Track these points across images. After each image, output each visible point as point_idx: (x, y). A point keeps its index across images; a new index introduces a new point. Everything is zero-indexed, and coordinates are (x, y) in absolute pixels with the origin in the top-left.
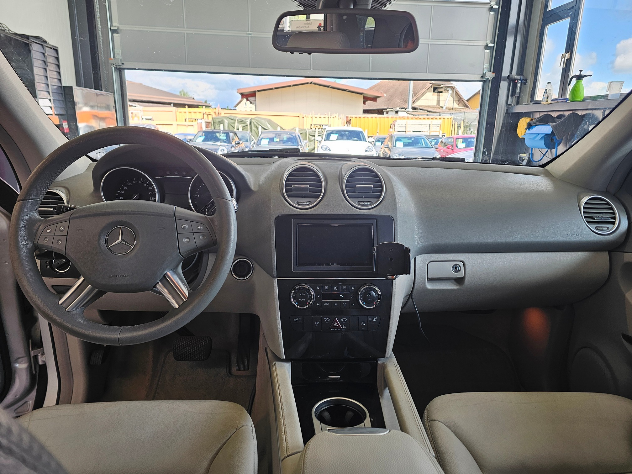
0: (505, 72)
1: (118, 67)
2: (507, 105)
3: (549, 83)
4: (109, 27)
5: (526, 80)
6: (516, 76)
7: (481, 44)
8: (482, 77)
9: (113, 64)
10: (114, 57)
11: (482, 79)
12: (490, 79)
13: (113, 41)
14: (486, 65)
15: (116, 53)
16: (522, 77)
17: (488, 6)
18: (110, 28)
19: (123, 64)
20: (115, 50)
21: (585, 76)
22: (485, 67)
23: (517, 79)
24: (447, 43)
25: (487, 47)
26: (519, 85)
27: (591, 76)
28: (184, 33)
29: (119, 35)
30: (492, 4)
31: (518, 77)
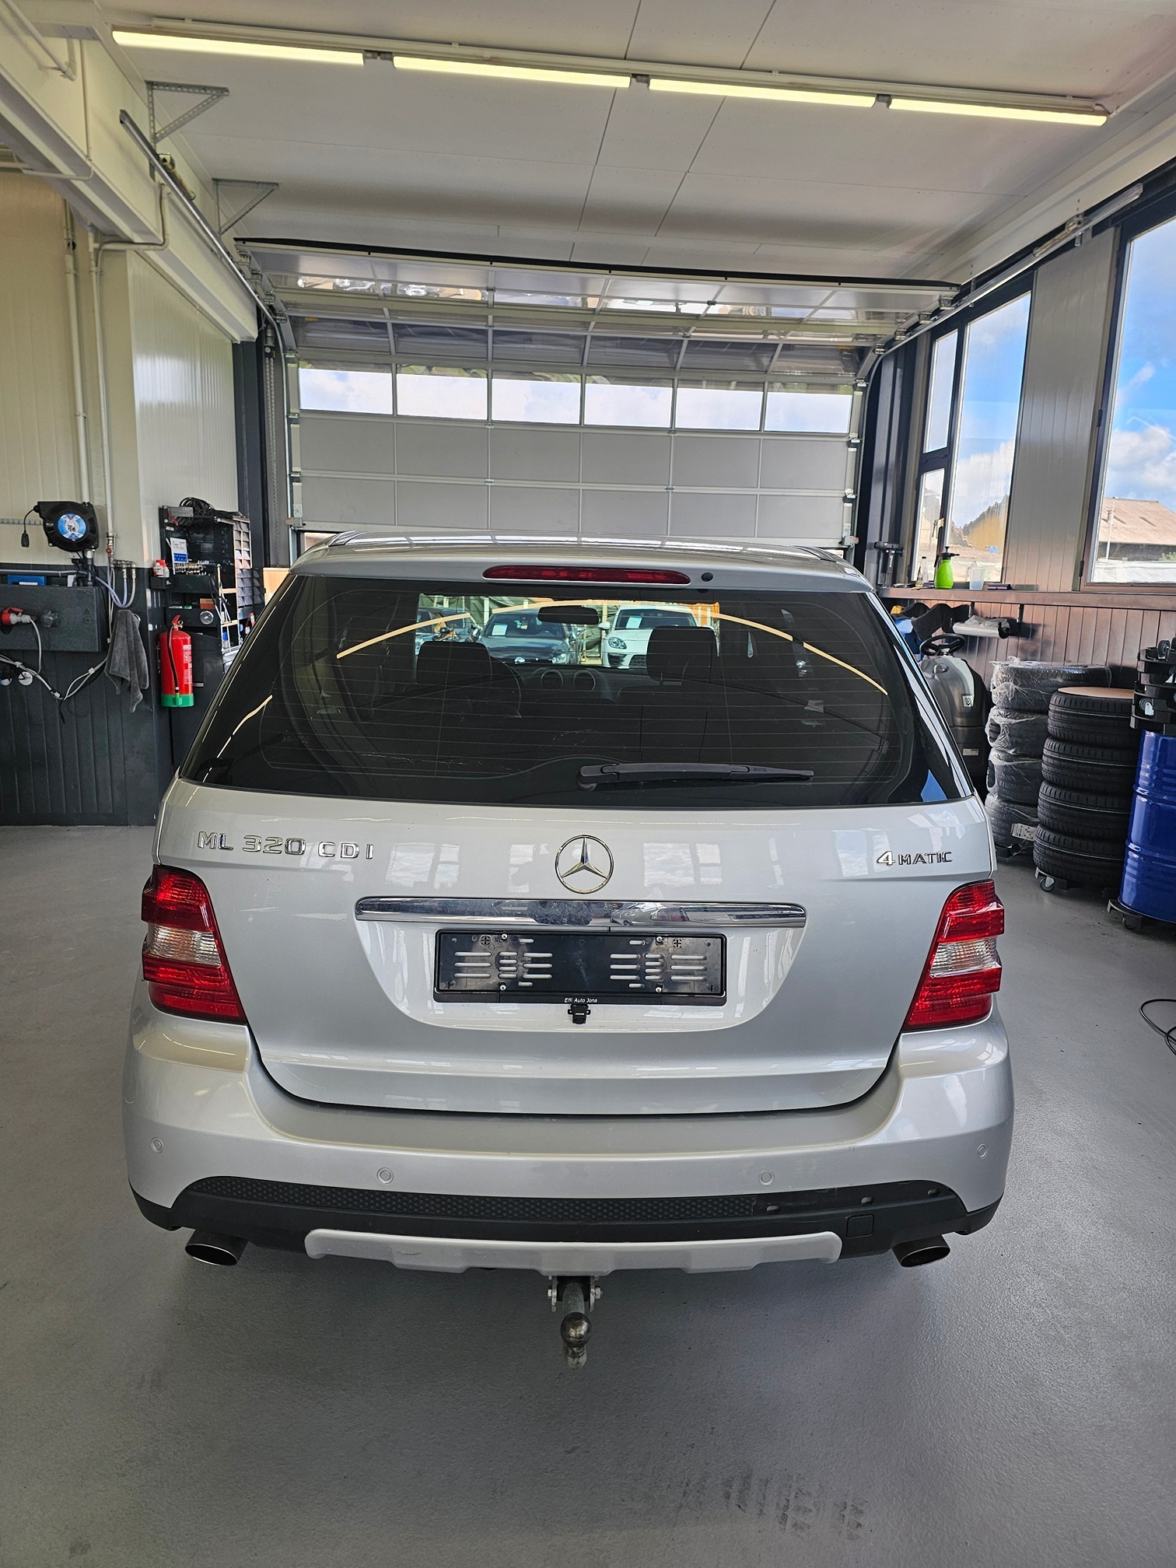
0: (873, 537)
1: (297, 529)
2: (878, 586)
3: (923, 558)
4: (288, 473)
5: (902, 550)
6: (886, 544)
7: (837, 495)
8: (840, 543)
9: (291, 526)
10: (292, 515)
11: (841, 546)
12: (853, 546)
13: (291, 491)
14: (848, 525)
15: (294, 509)
16: (895, 546)
17: (846, 440)
18: (290, 475)
19: (304, 524)
20: (294, 505)
21: (952, 555)
22: (844, 528)
23: (888, 549)
24: (786, 494)
25: (845, 499)
26: (891, 557)
27: (958, 555)
28: (394, 481)
29: (301, 484)
30: (851, 436)
31: (890, 546)
